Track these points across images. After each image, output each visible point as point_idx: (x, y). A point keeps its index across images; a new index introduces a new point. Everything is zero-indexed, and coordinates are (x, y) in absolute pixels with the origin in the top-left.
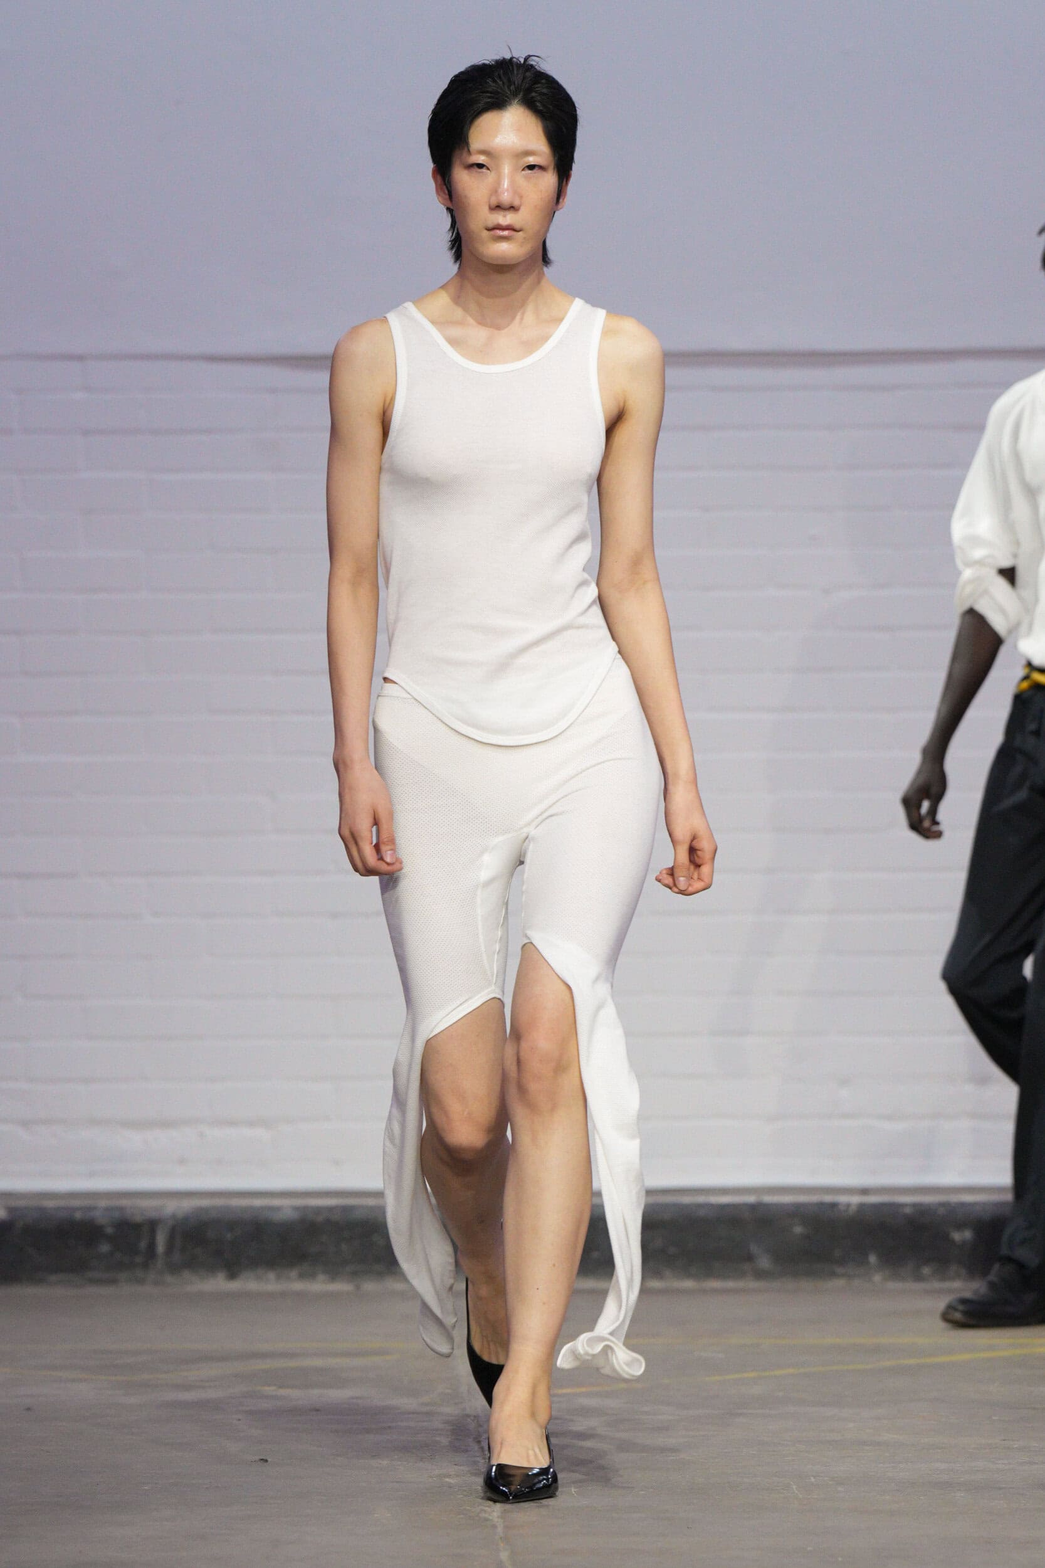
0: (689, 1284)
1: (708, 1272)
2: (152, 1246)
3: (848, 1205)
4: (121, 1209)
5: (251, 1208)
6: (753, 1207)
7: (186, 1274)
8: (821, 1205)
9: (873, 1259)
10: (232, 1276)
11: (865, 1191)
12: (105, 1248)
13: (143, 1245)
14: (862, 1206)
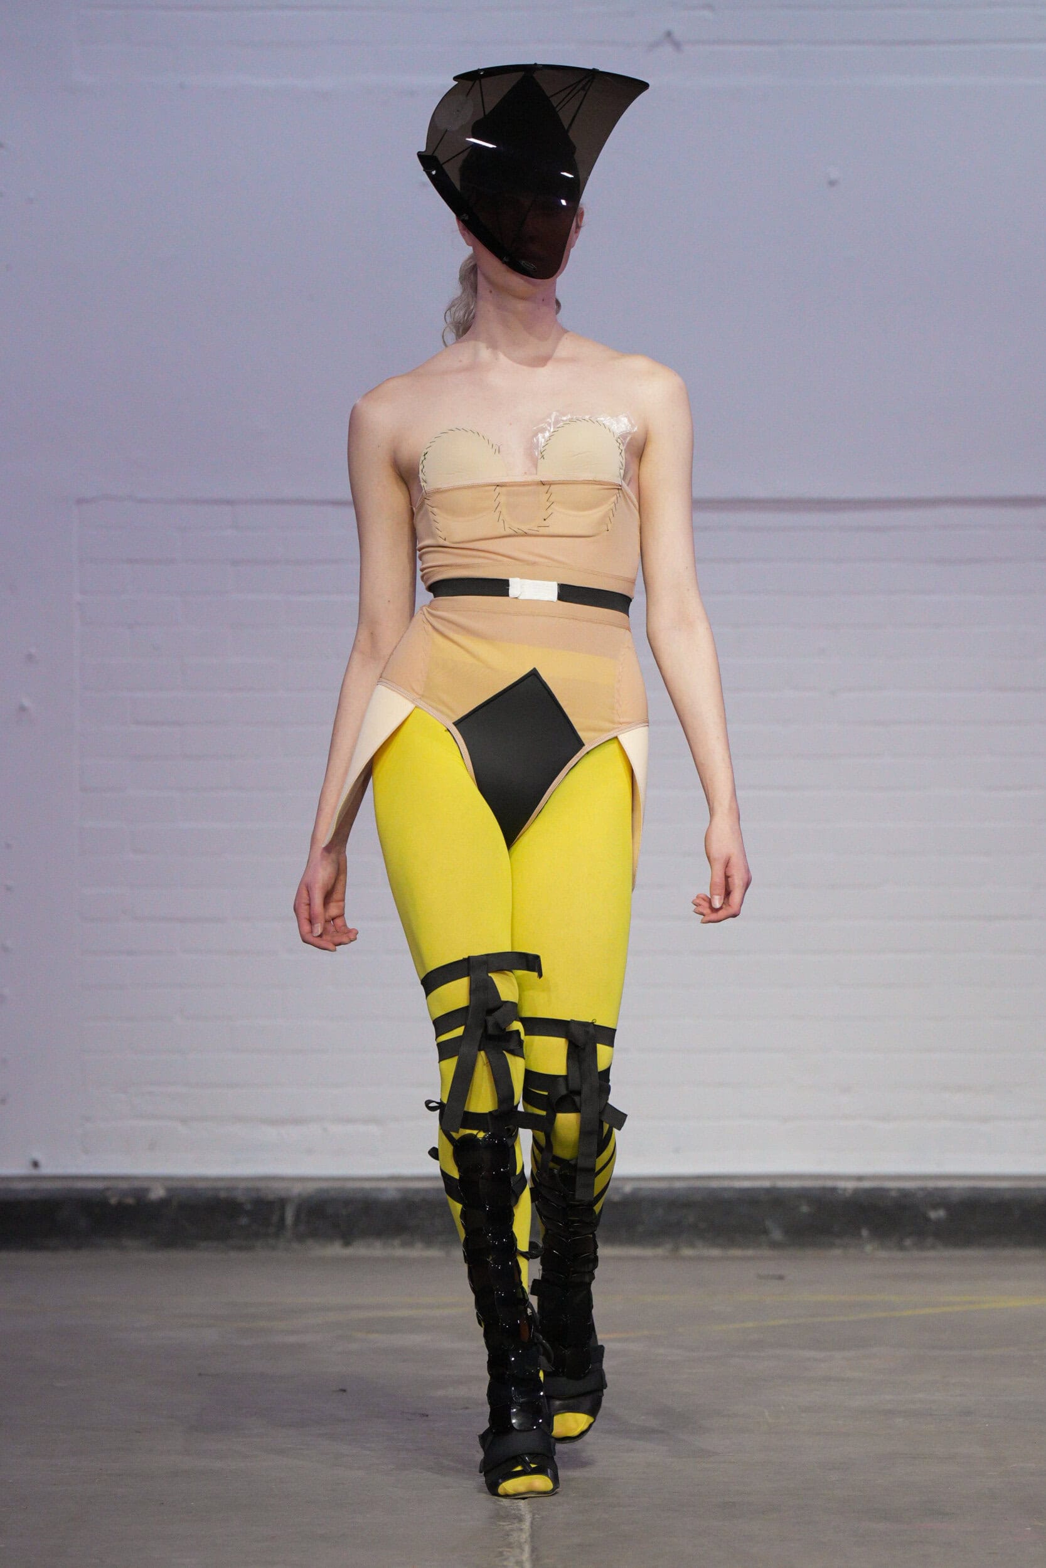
0: (715, 1252)
1: (732, 1243)
2: (282, 1219)
3: (845, 1190)
4: (258, 1190)
5: (362, 1189)
6: (768, 1191)
7: (310, 1242)
8: (824, 1189)
9: (865, 1233)
10: (347, 1243)
11: (860, 1178)
12: (244, 1221)
13: (275, 1218)
14: (856, 1191)
